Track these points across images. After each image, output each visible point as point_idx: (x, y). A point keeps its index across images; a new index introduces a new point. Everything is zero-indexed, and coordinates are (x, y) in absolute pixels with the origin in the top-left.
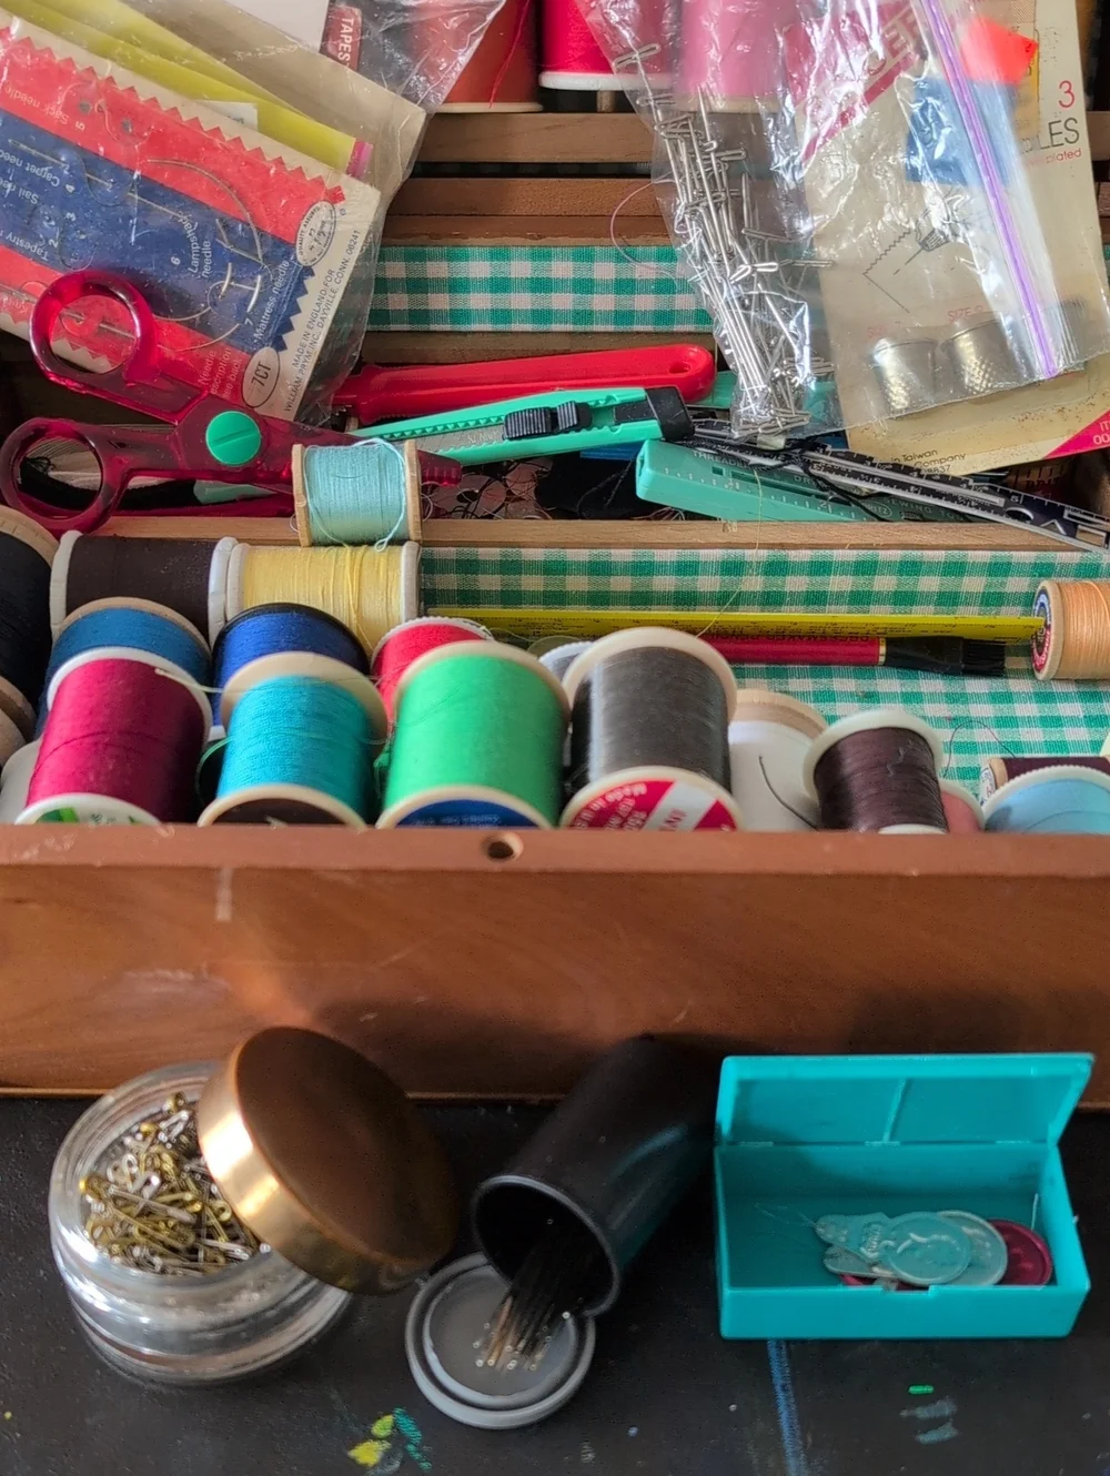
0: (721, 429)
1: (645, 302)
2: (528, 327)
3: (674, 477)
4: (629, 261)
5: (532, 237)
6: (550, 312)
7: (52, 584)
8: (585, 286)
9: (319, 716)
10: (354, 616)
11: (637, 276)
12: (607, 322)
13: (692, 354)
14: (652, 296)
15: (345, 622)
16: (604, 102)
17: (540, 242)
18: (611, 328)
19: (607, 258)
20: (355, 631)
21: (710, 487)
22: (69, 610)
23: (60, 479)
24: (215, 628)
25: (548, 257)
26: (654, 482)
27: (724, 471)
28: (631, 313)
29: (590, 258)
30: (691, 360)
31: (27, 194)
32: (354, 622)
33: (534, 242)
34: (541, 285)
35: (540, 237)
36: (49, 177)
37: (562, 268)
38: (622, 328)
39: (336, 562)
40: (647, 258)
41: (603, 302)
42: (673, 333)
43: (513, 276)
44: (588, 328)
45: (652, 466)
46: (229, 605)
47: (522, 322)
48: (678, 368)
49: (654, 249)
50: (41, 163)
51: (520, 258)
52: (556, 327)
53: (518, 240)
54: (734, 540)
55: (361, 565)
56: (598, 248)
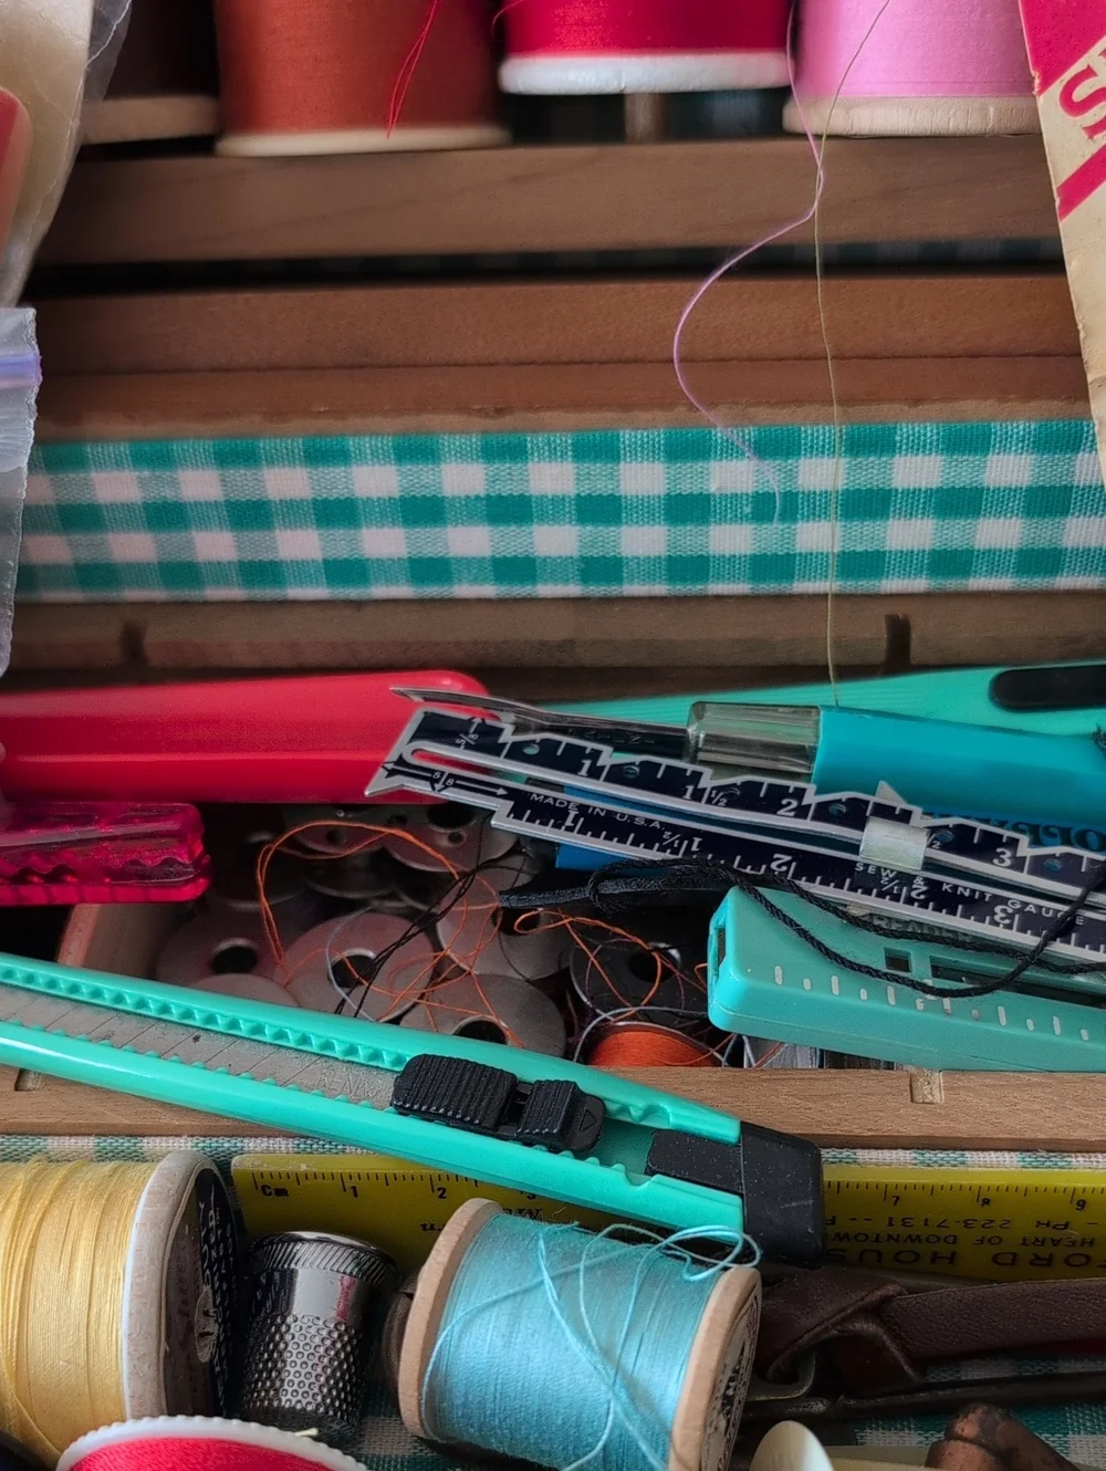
1: (731, 539)
2: (489, 590)
5: (482, 413)
8: (600, 509)
11: (713, 489)
12: (652, 578)
14: (747, 526)
16: (641, 118)
17: (499, 422)
18: (660, 589)
19: (647, 452)
25: (519, 453)
28: (703, 559)
29: (611, 454)
33: (491, 423)
34: (509, 510)
35: (500, 412)
37: (551, 476)
38: (681, 589)
40: (731, 451)
41: (642, 541)
42: (792, 597)
43: (447, 491)
44: (613, 590)
47: (475, 581)
49: (748, 433)
51: (461, 455)
52: (545, 590)
53: (453, 419)
54: (941, 1128)
56: (626, 436)
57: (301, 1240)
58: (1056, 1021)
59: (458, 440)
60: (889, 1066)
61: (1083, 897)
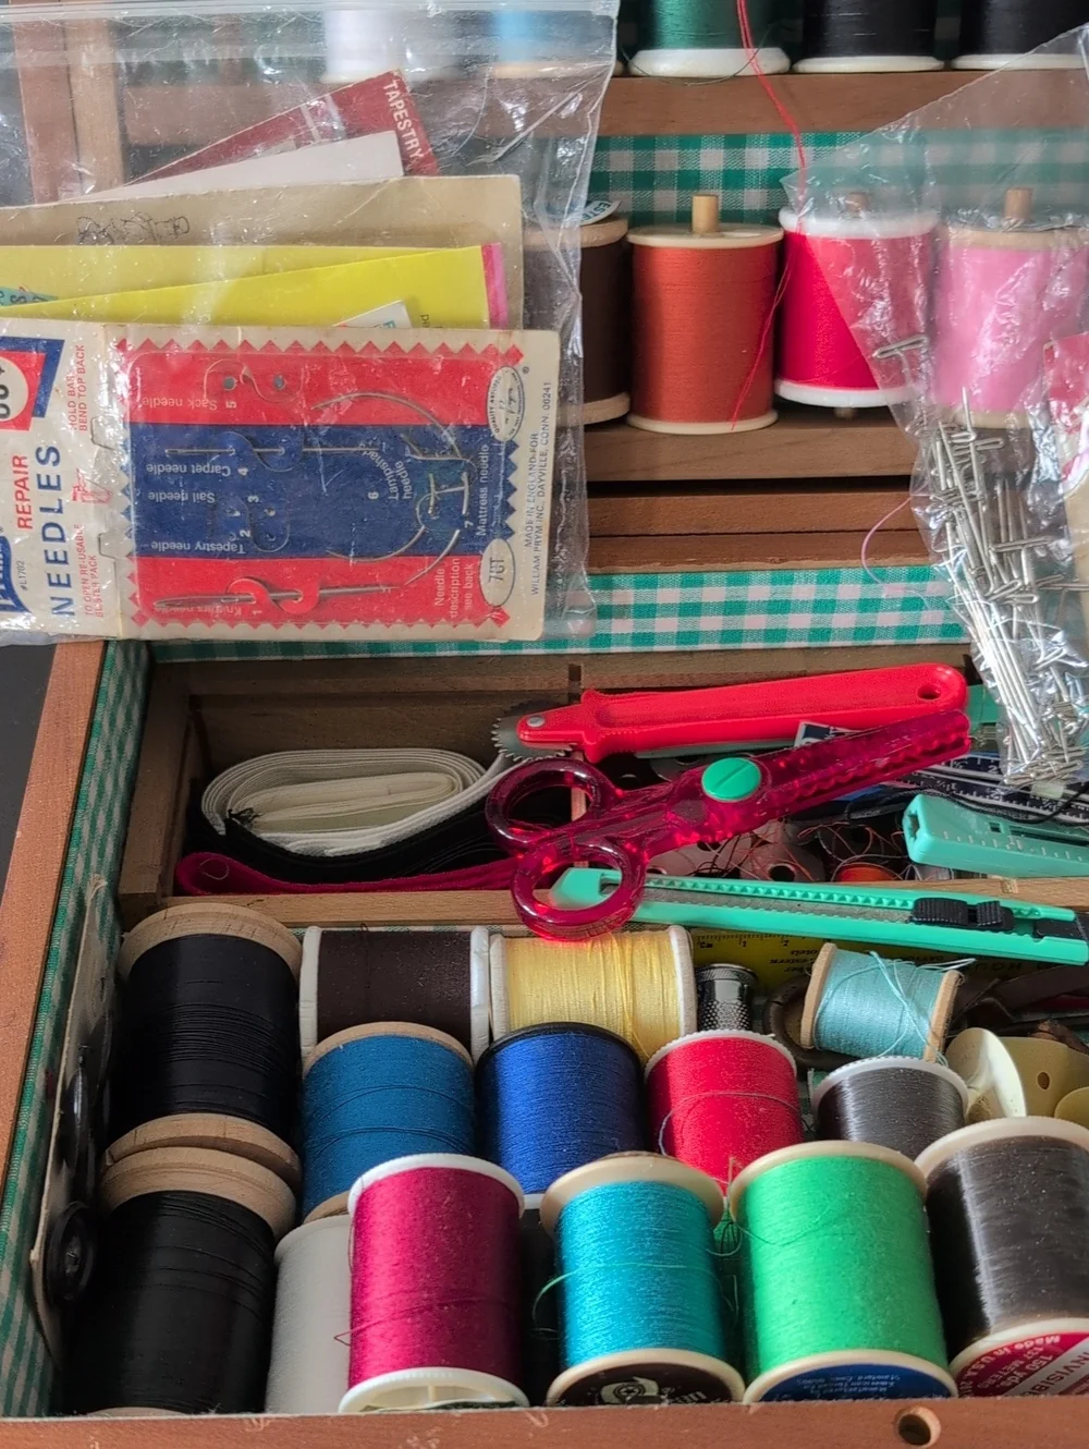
0: (986, 770)
2: (760, 646)
3: (953, 842)
4: (877, 583)
5: (773, 561)
6: (785, 631)
7: (302, 1004)
8: (826, 606)
9: (669, 1236)
10: (629, 1023)
11: (883, 596)
12: (845, 638)
13: (944, 678)
14: (898, 613)
15: (619, 1032)
17: (780, 566)
18: (848, 643)
19: (855, 580)
20: (629, 1040)
21: (992, 849)
22: (323, 1032)
23: (272, 841)
24: (479, 1041)
25: (790, 581)
26: (932, 849)
27: (1002, 827)
28: (873, 629)
29: (836, 580)
30: (943, 684)
31: (201, 496)
32: (629, 1030)
33: (775, 567)
34: (778, 606)
35: (781, 561)
36: (217, 469)
37: (803, 590)
38: (860, 643)
39: (605, 962)
40: (896, 579)
41: (844, 620)
43: (749, 600)
44: (824, 645)
45: (931, 830)
46: (495, 1019)
47: (753, 641)
48: (928, 693)
49: (905, 570)
50: (203, 459)
51: (760, 582)
52: (789, 645)
53: (757, 564)
55: (632, 965)
56: (844, 571)
57: (714, 968)
58: (1067, 853)
59: (761, 575)
60: (984, 876)
61: (1077, 796)
